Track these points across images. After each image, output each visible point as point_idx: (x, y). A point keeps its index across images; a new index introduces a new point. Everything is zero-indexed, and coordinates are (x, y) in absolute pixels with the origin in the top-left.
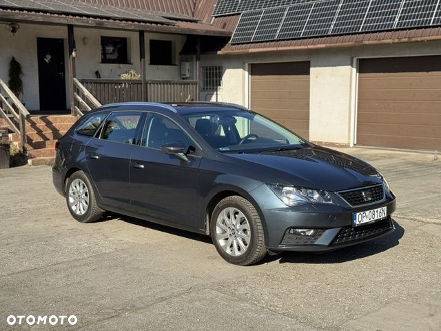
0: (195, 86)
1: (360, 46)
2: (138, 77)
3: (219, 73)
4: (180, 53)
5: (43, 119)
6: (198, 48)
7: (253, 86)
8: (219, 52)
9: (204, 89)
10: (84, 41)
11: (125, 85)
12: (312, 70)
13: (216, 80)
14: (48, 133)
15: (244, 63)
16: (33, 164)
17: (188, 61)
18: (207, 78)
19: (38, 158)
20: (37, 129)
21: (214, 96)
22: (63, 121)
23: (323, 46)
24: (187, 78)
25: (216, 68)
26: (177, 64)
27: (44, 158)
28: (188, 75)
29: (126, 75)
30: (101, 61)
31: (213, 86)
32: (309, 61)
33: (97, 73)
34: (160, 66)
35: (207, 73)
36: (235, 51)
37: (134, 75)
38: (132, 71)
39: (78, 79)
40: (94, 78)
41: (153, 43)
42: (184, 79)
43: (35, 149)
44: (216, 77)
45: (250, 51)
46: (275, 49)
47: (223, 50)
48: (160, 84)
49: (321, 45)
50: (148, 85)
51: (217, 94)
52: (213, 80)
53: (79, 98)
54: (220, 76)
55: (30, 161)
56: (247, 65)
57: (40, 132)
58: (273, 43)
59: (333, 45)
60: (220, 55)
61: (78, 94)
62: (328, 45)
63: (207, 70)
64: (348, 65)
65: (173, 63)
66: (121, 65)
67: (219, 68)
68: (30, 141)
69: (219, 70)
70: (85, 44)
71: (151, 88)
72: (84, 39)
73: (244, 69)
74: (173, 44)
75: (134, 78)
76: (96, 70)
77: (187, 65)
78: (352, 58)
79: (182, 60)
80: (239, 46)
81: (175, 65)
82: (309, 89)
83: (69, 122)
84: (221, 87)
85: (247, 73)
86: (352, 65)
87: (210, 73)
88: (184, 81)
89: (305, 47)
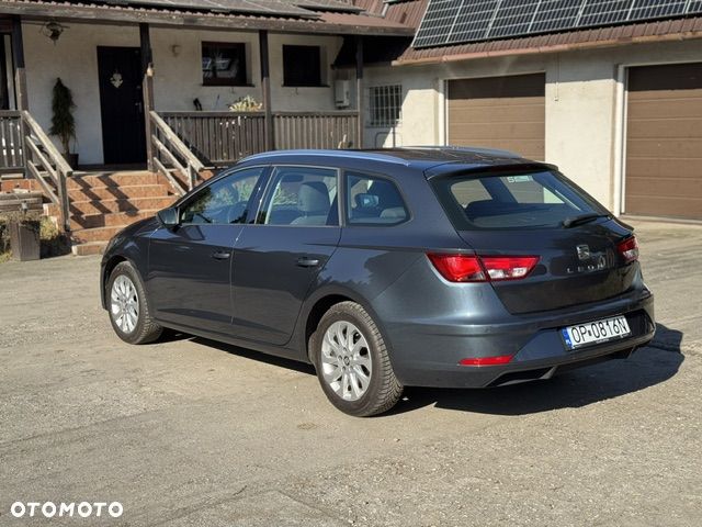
0: (353, 119)
1: (628, 46)
2: (259, 107)
3: (397, 97)
4: (332, 66)
5: (104, 179)
6: (359, 56)
7: (453, 117)
8: (394, 63)
9: (372, 124)
10: (174, 51)
11: (236, 122)
12: (549, 88)
13: (392, 110)
14: (110, 201)
15: (437, 79)
16: (80, 253)
17: (346, 78)
18: (377, 106)
19: (88, 244)
20: (91, 195)
21: (390, 136)
22: (134, 181)
23: (565, 47)
24: (345, 107)
25: (392, 90)
26: (329, 83)
27: (98, 243)
28: (346, 103)
29: (239, 104)
30: (202, 82)
31: (388, 118)
32: (544, 74)
33: (196, 102)
34: (300, 89)
35: (377, 98)
36: (419, 60)
37: (252, 104)
38: (248, 98)
39: (158, 114)
40: (191, 110)
41: (288, 51)
42: (340, 108)
43: (86, 228)
44: (392, 105)
45: (444, 58)
46: (484, 54)
47: (400, 59)
48: (296, 117)
49: (560, 45)
50: (276, 119)
51: (394, 133)
52: (387, 108)
53: (159, 143)
54: (399, 102)
55: (74, 248)
56: (441, 83)
57: (96, 201)
58: (483, 44)
59: (581, 45)
60: (395, 67)
61: (159, 138)
62: (572, 45)
63: (377, 93)
64: (609, 78)
65: (323, 82)
66: (236, 89)
67: (397, 90)
68: (77, 215)
69: (397, 92)
70: (176, 55)
71: (280, 124)
72: (174, 47)
73: (437, 89)
74: (321, 50)
75: (251, 109)
76: (194, 97)
77: (346, 85)
78: (617, 67)
79: (337, 77)
80: (427, 51)
81: (326, 86)
82: (544, 120)
83: (143, 183)
84: (400, 120)
85: (441, 96)
86: (616, 78)
87: (382, 97)
88: (340, 112)
89: (535, 50)
